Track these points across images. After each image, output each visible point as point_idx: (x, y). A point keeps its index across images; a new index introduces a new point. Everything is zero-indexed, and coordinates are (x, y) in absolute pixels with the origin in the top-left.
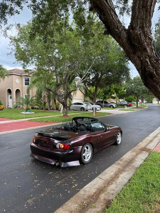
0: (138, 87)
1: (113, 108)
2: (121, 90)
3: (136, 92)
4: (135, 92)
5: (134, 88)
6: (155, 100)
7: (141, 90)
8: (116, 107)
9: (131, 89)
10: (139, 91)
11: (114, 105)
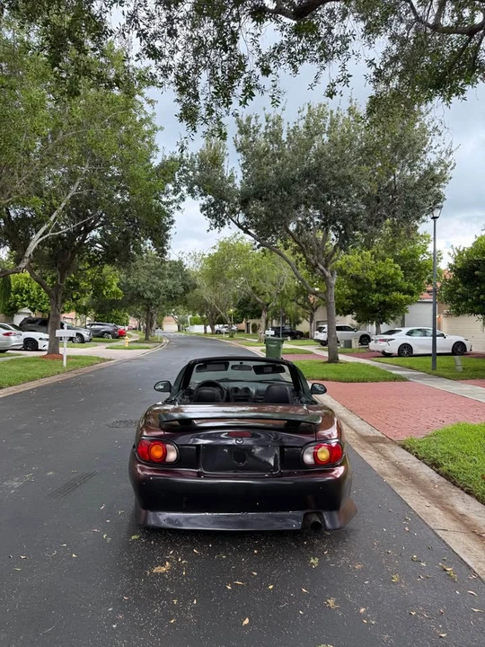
0: (154, 283)
1: (83, 341)
2: (109, 287)
3: (149, 294)
4: (146, 296)
5: (142, 284)
6: (169, 321)
7: (162, 291)
8: (90, 340)
9: (135, 286)
10: (157, 292)
11: (86, 334)
